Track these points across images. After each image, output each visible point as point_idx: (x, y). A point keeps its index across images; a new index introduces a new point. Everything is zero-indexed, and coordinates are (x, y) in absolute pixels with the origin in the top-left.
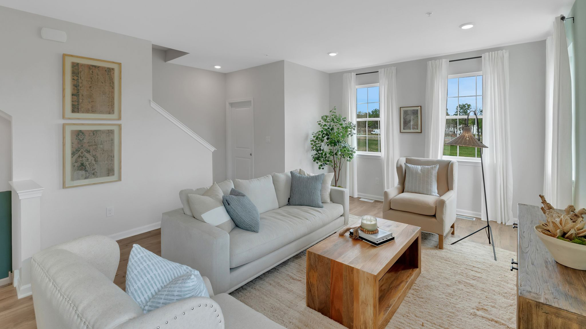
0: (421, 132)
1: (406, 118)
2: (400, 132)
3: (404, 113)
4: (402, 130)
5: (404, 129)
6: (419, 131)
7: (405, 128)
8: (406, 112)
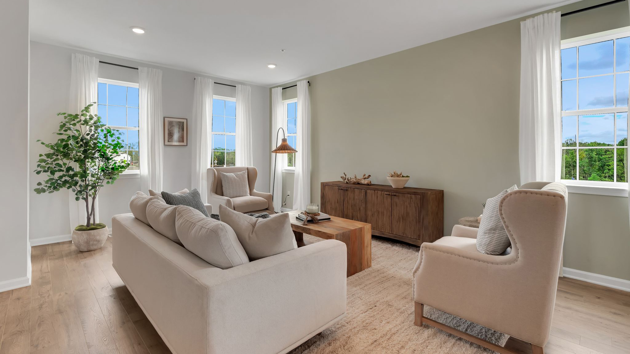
0: (187, 145)
1: (171, 129)
2: (164, 145)
3: (169, 124)
4: (167, 143)
5: (168, 142)
6: (185, 143)
7: (170, 140)
8: (171, 123)
